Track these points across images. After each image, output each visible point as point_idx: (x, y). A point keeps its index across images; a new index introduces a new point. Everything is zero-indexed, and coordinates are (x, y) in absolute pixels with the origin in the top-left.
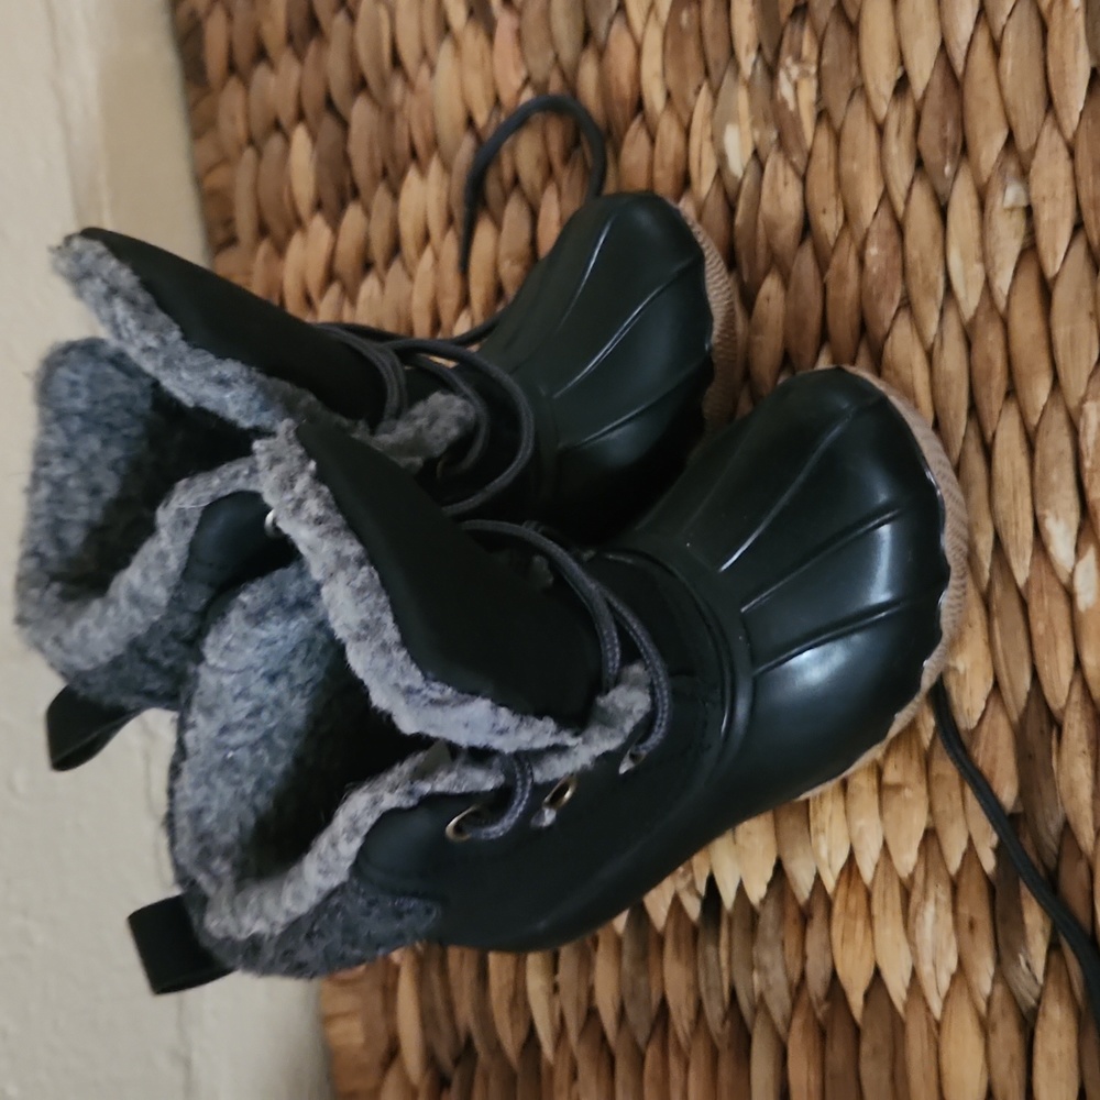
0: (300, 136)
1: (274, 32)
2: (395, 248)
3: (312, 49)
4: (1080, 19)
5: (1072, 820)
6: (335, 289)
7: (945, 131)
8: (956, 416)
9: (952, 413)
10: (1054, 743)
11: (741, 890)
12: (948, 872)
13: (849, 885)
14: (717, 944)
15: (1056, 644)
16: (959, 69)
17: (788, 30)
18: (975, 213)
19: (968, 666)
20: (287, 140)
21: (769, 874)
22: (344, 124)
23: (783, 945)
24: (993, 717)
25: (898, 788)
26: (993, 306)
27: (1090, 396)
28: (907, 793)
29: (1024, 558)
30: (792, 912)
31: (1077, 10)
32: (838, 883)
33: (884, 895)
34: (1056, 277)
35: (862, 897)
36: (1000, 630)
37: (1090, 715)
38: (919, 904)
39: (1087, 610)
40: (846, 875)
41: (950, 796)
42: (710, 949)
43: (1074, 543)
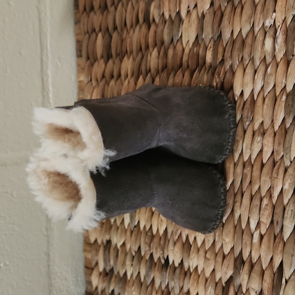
0: (100, 36)
1: (96, 5)
2: (119, 75)
3: (105, 13)
4: (284, 104)
5: (242, 285)
6: (104, 81)
7: (248, 114)
8: (237, 183)
9: (236, 182)
10: (242, 267)
11: (173, 262)
12: (215, 281)
13: (195, 273)
14: (166, 272)
15: (247, 247)
16: (255, 99)
17: (218, 66)
18: (251, 137)
19: (228, 242)
20: (97, 35)
21: (180, 262)
22: (111, 37)
23: (180, 279)
24: (231, 254)
25: (208, 259)
26: (251, 161)
27: (265, 197)
28: (210, 262)
29: (244, 224)
30: (183, 272)
31: (283, 101)
32: (193, 271)
33: (202, 279)
34: (265, 164)
35: (198, 277)
36: (236, 236)
37: (250, 265)
38: (208, 286)
39: (255, 242)
40: (195, 270)
41: (219, 266)
42: (165, 273)
43: (256, 226)
